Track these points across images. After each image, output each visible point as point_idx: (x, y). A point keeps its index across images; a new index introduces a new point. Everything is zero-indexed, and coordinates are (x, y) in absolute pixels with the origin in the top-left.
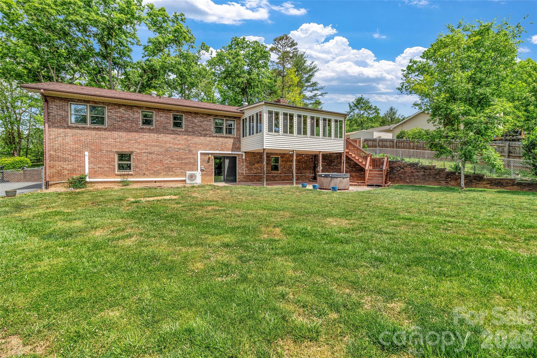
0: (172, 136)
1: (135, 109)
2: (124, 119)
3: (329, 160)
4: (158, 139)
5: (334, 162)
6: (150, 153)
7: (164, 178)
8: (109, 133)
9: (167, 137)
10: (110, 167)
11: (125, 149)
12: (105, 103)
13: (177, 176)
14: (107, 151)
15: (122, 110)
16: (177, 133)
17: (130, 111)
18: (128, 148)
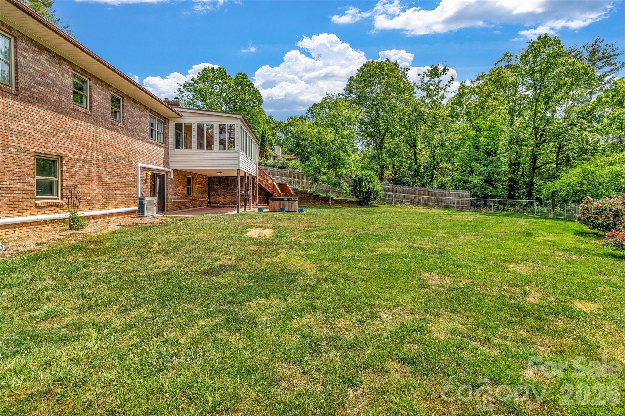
0: (112, 133)
1: (66, 67)
2: (49, 81)
3: (225, 183)
4: (96, 137)
5: (231, 185)
6: (87, 162)
7: (104, 209)
8: (22, 106)
9: (107, 134)
10: (25, 189)
11: (51, 150)
12: (13, 29)
13: (117, 205)
14: (19, 149)
15: (44, 58)
16: (117, 130)
17: (57, 66)
18: (57, 147)
